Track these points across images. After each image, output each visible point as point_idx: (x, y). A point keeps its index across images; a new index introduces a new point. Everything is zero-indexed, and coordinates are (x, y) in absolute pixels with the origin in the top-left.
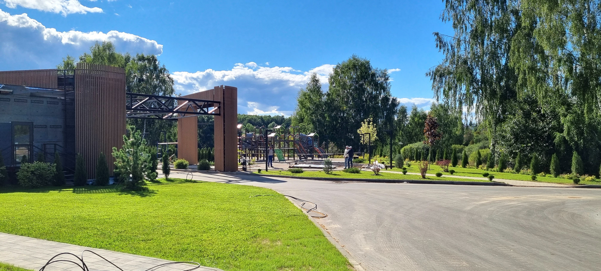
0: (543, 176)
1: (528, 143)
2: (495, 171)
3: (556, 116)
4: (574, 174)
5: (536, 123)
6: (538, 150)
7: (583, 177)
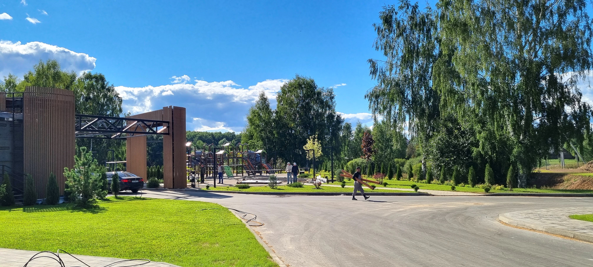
0: (463, 186)
1: (451, 157)
2: (424, 183)
3: (473, 134)
4: (487, 184)
5: (457, 139)
6: (460, 163)
7: (494, 186)
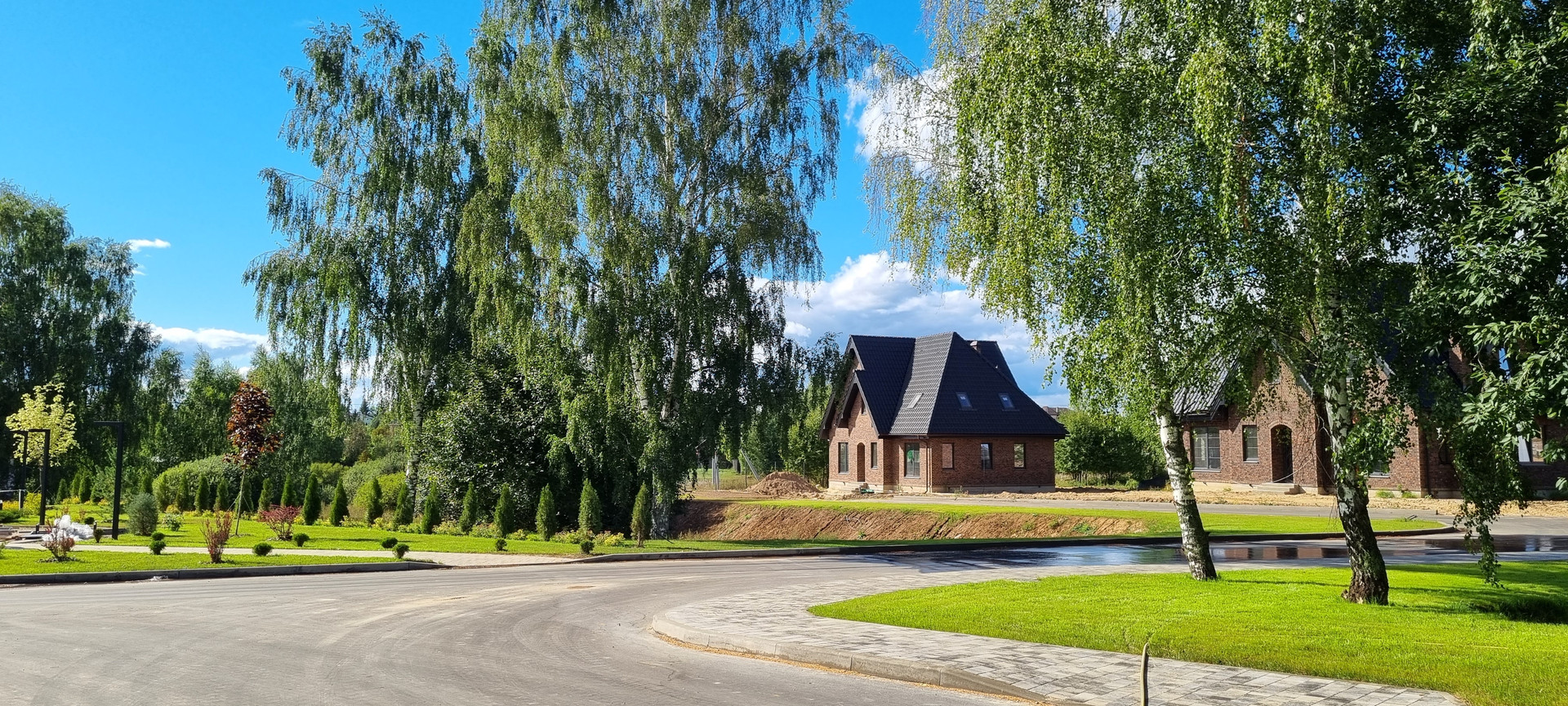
0: (521, 539)
1: (491, 459)
2: (413, 532)
3: (552, 399)
4: (584, 530)
5: (510, 412)
6: (514, 477)
7: (600, 537)
